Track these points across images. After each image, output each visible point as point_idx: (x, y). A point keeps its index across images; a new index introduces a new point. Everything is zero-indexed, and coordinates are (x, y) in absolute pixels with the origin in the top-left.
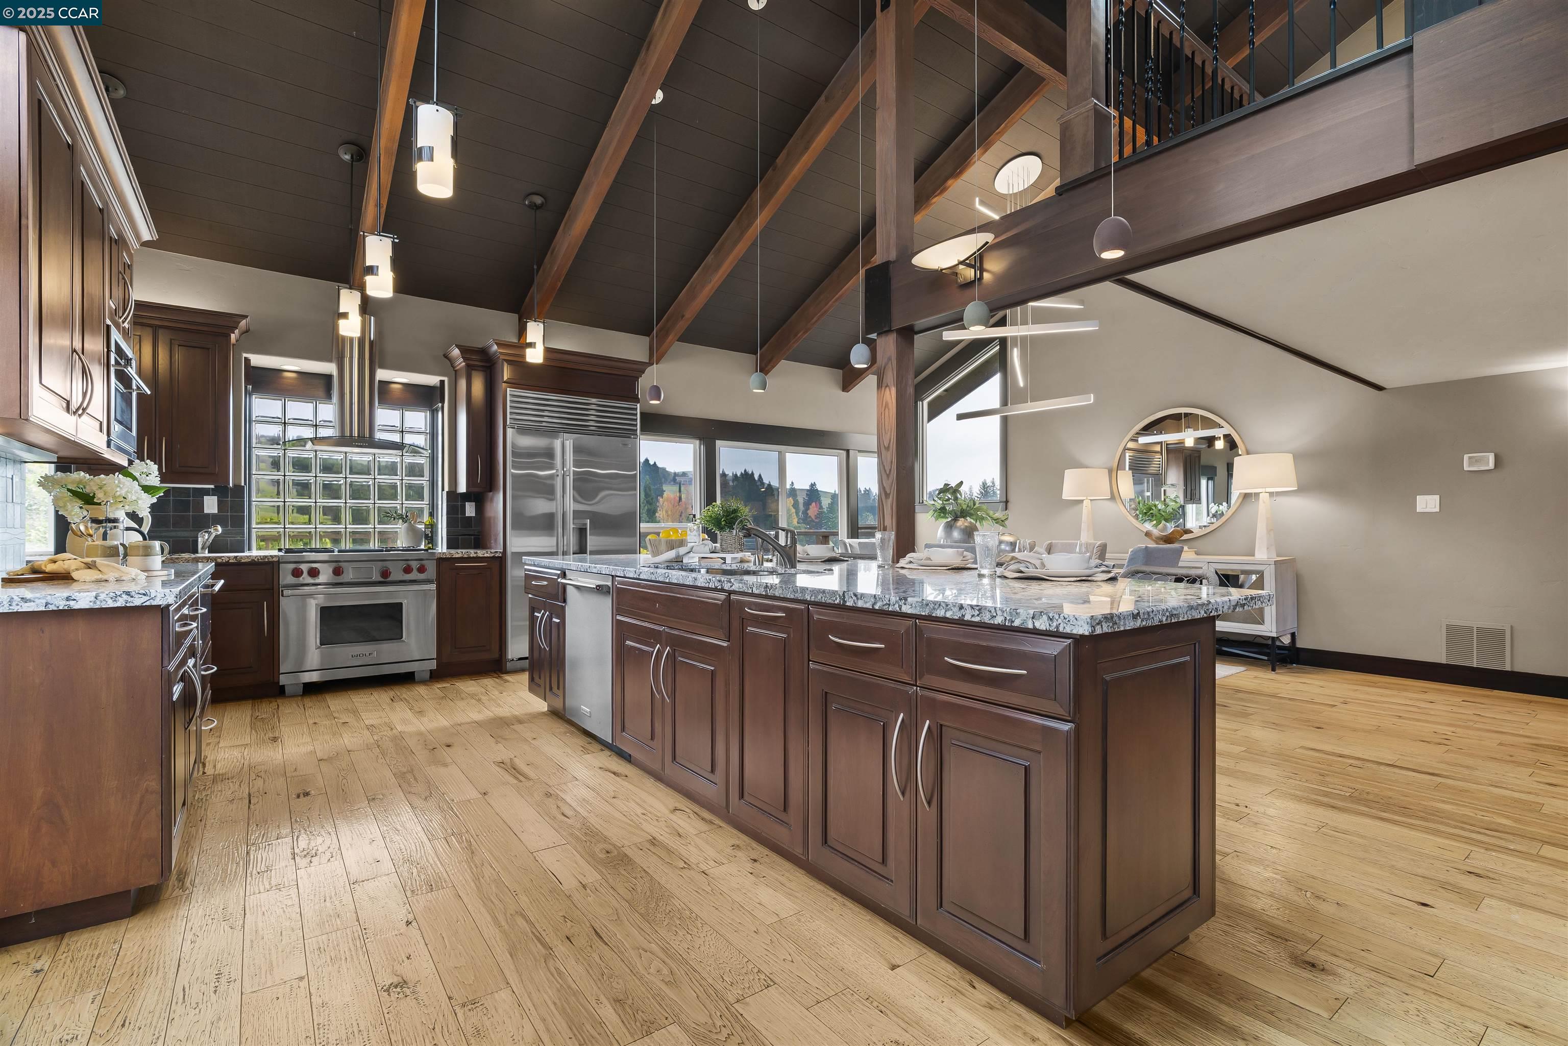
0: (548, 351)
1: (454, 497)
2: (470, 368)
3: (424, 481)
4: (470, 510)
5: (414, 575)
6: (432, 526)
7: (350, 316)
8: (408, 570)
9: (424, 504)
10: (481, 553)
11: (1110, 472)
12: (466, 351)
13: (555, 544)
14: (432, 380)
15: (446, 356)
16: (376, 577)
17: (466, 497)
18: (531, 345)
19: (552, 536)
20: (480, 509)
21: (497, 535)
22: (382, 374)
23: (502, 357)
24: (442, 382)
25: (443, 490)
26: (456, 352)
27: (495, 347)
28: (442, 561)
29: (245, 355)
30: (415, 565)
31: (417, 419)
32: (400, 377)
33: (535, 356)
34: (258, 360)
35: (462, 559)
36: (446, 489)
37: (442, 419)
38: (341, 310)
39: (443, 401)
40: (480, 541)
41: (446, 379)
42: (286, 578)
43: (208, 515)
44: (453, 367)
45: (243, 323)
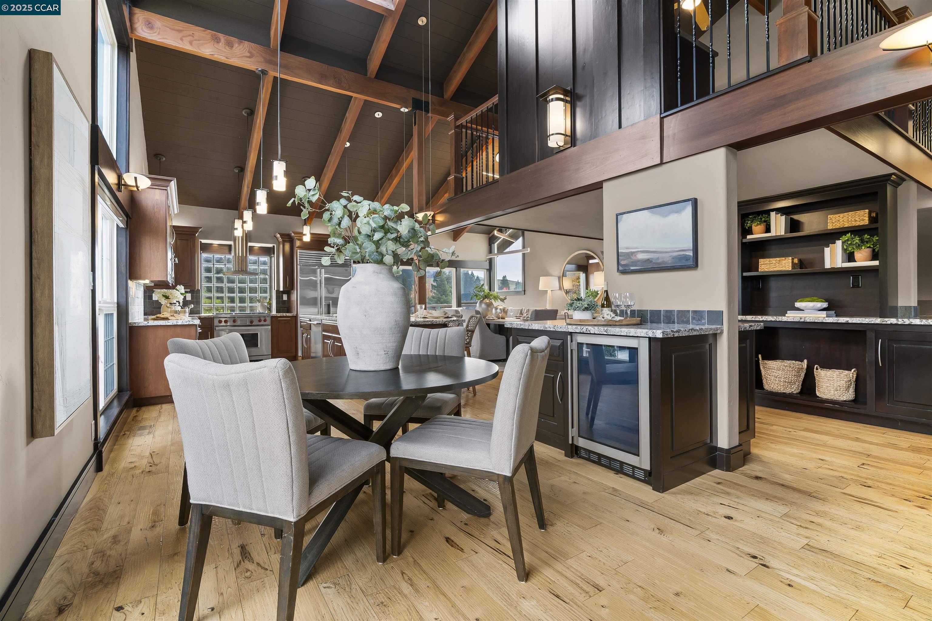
0: (311, 235)
1: (278, 292)
2: (284, 242)
3: (267, 286)
4: (285, 297)
5: (262, 323)
6: (270, 304)
7: (238, 229)
8: (260, 321)
9: (268, 295)
10: (288, 314)
11: (559, 278)
12: (282, 235)
13: (317, 311)
14: (270, 245)
15: (275, 236)
16: (248, 323)
17: (284, 292)
18: (305, 235)
19: (316, 308)
20: (289, 297)
21: (295, 307)
22: (250, 244)
23: (295, 238)
24: (274, 246)
25: (274, 289)
26: (278, 236)
27: (293, 234)
28: (273, 317)
29: (200, 240)
30: (263, 319)
31: (265, 259)
32: (257, 245)
33: (307, 238)
34: (204, 241)
35: (281, 317)
36: (276, 289)
37: (274, 259)
38: (235, 227)
39: (274, 254)
40: (289, 311)
41: (275, 245)
42: (216, 323)
43: (188, 300)
44: (278, 241)
45: (200, 230)
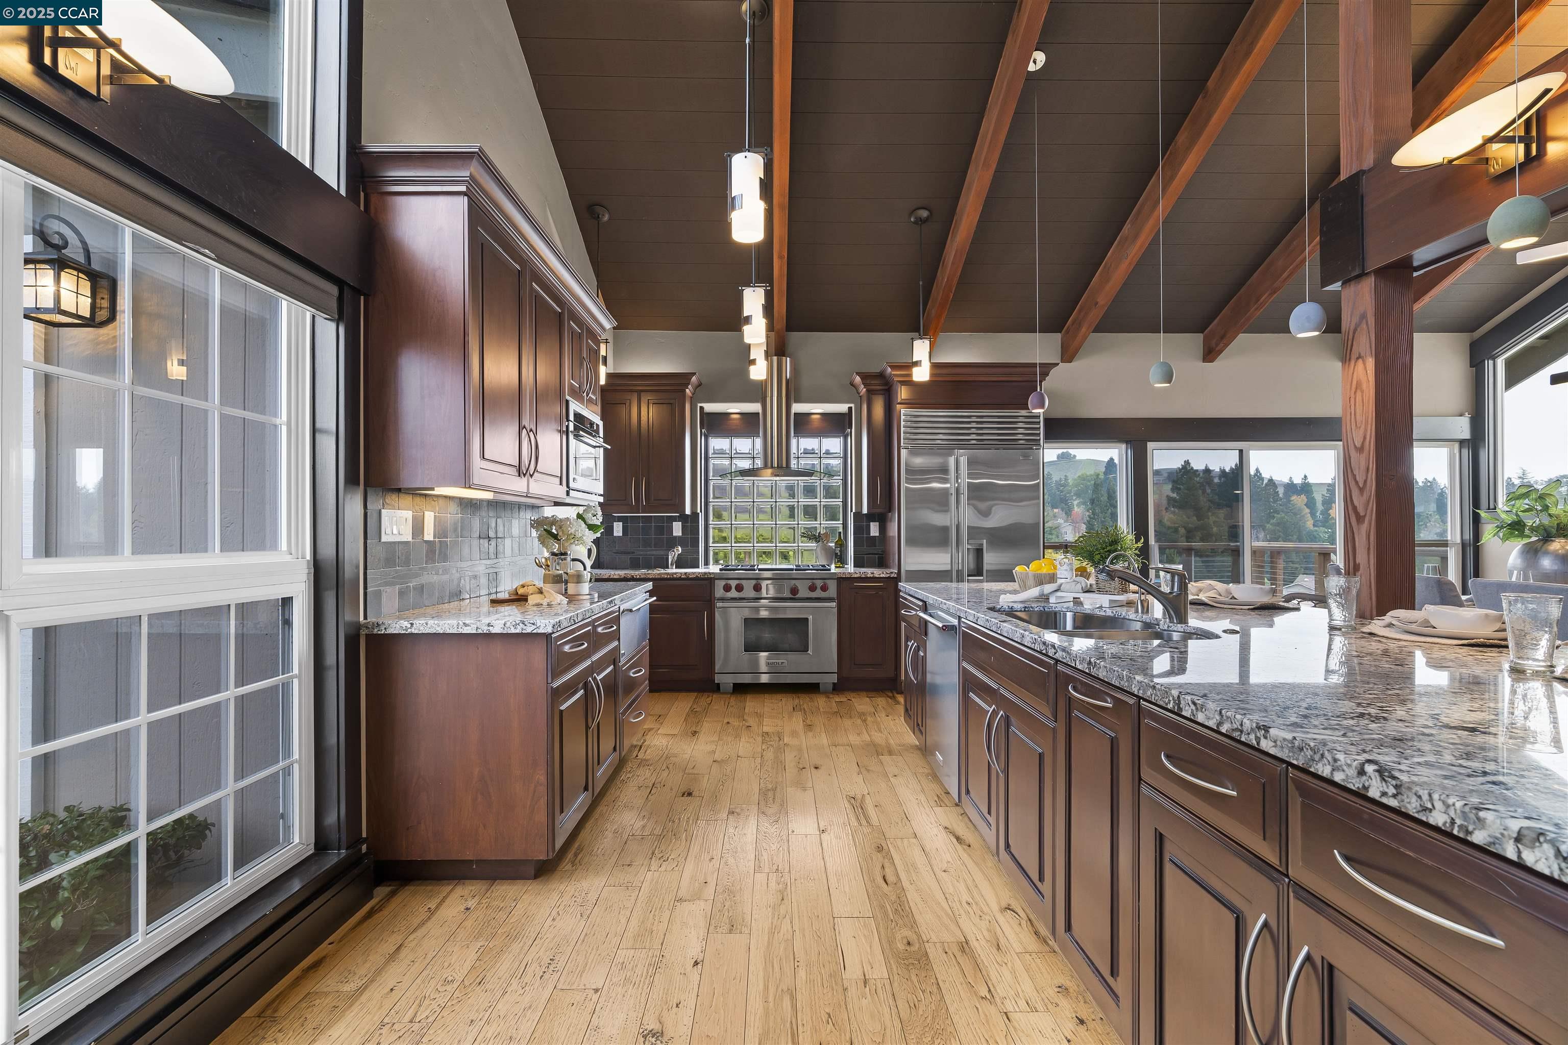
0: (935, 366)
1: (858, 515)
2: (870, 392)
3: (838, 502)
4: (874, 530)
5: (818, 593)
6: (842, 544)
7: (757, 362)
8: (812, 588)
9: (838, 524)
10: (878, 573)
12: (865, 377)
13: (950, 562)
14: (842, 408)
15: (852, 384)
16: (787, 594)
17: (871, 517)
18: (917, 364)
19: (945, 551)
20: (883, 529)
21: (894, 554)
22: (797, 408)
23: (896, 379)
24: (850, 409)
25: (851, 511)
26: (858, 379)
27: (889, 370)
28: (842, 581)
29: (699, 405)
30: (819, 583)
31: (834, 444)
32: (817, 409)
33: (922, 374)
34: (710, 407)
35: (860, 579)
36: (854, 511)
37: (852, 441)
38: (752, 358)
39: (851, 428)
40: (882, 563)
41: (852, 405)
42: (719, 592)
43: (676, 537)
44: (859, 393)
45: (694, 379)
